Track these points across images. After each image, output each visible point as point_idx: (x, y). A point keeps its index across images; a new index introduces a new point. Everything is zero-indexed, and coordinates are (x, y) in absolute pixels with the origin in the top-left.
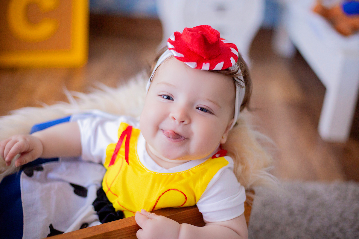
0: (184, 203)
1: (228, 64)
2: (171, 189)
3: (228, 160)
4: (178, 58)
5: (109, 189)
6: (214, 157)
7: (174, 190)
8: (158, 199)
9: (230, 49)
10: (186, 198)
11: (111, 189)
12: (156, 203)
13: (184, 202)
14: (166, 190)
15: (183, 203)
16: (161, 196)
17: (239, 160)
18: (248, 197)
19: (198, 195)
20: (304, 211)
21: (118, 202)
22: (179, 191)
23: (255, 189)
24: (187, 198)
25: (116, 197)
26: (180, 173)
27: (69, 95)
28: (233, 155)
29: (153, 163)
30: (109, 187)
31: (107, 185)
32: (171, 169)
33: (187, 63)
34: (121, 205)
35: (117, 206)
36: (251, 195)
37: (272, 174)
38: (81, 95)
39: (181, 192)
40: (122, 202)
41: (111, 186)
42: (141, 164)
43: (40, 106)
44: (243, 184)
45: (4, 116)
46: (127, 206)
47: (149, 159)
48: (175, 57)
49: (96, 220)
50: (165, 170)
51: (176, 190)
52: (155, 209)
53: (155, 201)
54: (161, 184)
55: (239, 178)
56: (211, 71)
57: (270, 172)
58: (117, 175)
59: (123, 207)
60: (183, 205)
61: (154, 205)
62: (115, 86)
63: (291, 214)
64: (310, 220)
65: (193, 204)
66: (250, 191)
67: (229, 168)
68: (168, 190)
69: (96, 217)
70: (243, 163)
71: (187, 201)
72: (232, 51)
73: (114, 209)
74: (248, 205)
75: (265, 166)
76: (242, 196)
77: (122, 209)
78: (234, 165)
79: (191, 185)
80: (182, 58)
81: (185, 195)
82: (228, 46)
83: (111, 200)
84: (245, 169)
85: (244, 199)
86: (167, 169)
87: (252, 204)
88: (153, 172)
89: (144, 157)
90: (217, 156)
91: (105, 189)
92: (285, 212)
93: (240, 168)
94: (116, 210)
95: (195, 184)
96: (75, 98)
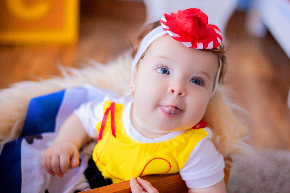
0: (169, 171)
1: (216, 44)
2: (157, 158)
3: (206, 132)
4: (174, 38)
5: (98, 159)
6: (194, 127)
7: (159, 158)
8: (145, 167)
9: (214, 30)
10: (170, 166)
11: (100, 159)
12: (143, 171)
13: (168, 169)
14: (152, 158)
15: (167, 171)
16: (148, 164)
17: (217, 131)
18: (226, 165)
19: (181, 165)
20: (275, 177)
21: (107, 171)
22: (164, 159)
23: (233, 157)
24: (172, 166)
25: (104, 166)
26: (164, 142)
27: (63, 70)
28: (211, 127)
29: (139, 135)
30: (98, 156)
31: (97, 156)
32: (156, 139)
33: (183, 43)
34: (110, 173)
35: (105, 175)
36: (228, 162)
37: (247, 143)
38: (75, 71)
39: (166, 160)
40: (110, 171)
41: (100, 156)
42: (128, 136)
43: (36, 80)
44: (221, 152)
45: (4, 89)
46: (115, 174)
47: (134, 131)
48: (172, 37)
49: (87, 188)
50: (150, 140)
51: (161, 158)
52: (142, 175)
53: (143, 169)
54: (147, 154)
55: (218, 147)
56: (205, 50)
57: (246, 142)
58: (105, 146)
59: (111, 175)
60: (167, 172)
61: (141, 172)
62: (104, 62)
63: (264, 179)
64: (281, 185)
65: (176, 171)
66: (228, 159)
67: (208, 139)
68: (154, 159)
69: (86, 184)
70: (220, 134)
71: (171, 168)
72: (216, 32)
73: (103, 177)
74: (226, 171)
75: (241, 136)
76: (221, 164)
77: (110, 177)
78: (213, 136)
79: (175, 154)
80: (179, 38)
81: (169, 163)
82: (212, 27)
83: (101, 169)
84: (223, 139)
85: (223, 166)
86: (152, 139)
87: (229, 171)
88: (140, 143)
89: (130, 130)
90: (198, 126)
91: (95, 159)
92: (257, 178)
93: (218, 138)
94: (105, 178)
95: (178, 154)
96: (69, 73)
